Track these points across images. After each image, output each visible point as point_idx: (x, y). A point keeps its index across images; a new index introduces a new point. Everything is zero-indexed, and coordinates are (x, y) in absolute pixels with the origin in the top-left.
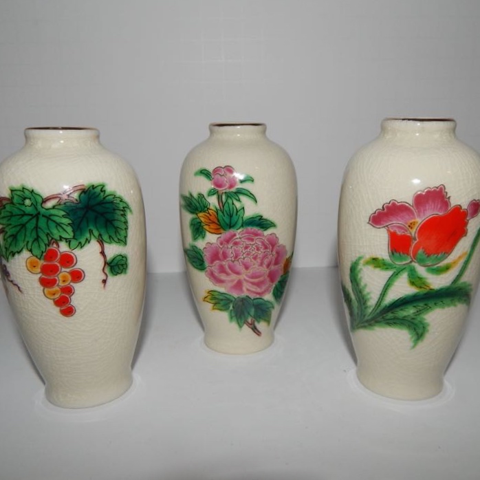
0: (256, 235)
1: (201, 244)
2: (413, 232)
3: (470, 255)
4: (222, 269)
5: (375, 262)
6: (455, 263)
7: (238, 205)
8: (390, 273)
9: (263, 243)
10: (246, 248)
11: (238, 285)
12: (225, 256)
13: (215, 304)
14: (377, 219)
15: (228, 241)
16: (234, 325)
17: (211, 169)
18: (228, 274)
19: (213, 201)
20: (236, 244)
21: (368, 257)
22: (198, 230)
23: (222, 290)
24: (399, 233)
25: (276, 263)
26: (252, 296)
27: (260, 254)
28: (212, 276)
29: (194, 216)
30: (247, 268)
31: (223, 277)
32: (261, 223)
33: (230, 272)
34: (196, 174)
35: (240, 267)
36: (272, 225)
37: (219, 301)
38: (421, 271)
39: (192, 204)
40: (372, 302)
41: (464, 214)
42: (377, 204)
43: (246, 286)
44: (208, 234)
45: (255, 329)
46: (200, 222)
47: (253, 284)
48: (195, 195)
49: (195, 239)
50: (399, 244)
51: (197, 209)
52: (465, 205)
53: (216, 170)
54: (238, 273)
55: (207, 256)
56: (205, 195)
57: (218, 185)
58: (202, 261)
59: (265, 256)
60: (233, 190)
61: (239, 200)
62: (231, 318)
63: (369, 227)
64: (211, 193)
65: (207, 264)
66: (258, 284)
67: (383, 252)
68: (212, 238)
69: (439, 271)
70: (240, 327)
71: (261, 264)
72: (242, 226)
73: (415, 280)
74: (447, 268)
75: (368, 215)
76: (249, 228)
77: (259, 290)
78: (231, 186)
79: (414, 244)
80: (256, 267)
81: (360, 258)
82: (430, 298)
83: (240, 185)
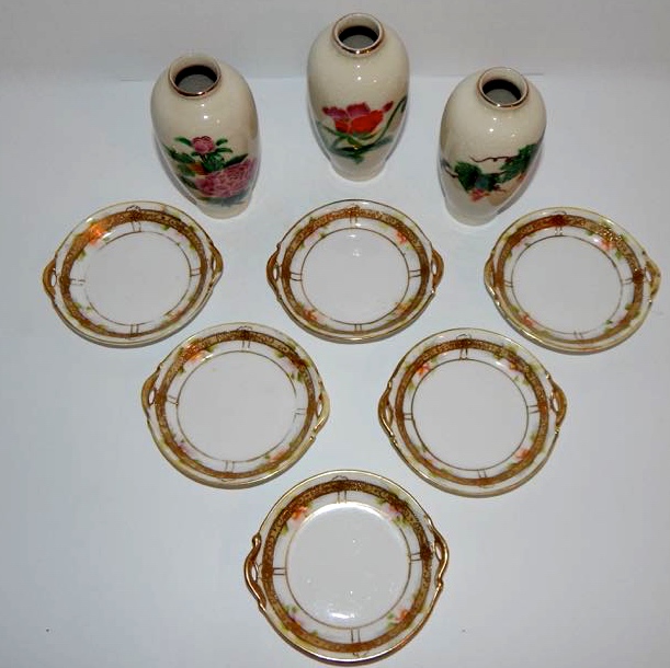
0: (235, 167)
1: (191, 178)
2: (349, 123)
3: (387, 127)
5: (329, 129)
6: (376, 133)
8: (338, 137)
12: (213, 184)
15: (214, 177)
17: (191, 139)
19: (197, 159)
20: (220, 177)
34: (176, 140)
38: (355, 138)
41: (380, 112)
44: (196, 175)
46: (189, 168)
48: (179, 154)
52: (380, 109)
54: (225, 189)
55: (197, 184)
56: (189, 155)
57: (202, 150)
60: (213, 151)
61: (219, 155)
64: (195, 154)
65: (198, 187)
68: (200, 177)
69: (365, 138)
72: (224, 167)
76: (230, 167)
78: (211, 149)
83: (217, 147)
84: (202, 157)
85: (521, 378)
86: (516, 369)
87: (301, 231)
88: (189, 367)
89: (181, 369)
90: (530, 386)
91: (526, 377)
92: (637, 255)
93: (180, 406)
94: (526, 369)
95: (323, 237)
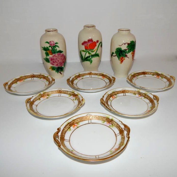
0: (60, 54)
1: (48, 57)
2: (88, 46)
3: (98, 49)
4: (53, 62)
5: (83, 51)
6: (95, 50)
7: (55, 49)
8: (85, 52)
9: (61, 56)
10: (58, 57)
11: (57, 65)
12: (54, 59)
13: (52, 69)
14: (83, 44)
15: (54, 56)
16: (57, 73)
17: (49, 42)
18: (55, 63)
19: (50, 48)
20: (56, 56)
21: (82, 50)
22: (47, 54)
23: (54, 66)
24: (86, 46)
25: (64, 59)
26: (60, 67)
27: (61, 58)
28: (51, 63)
29: (46, 52)
30: (58, 61)
31: (54, 63)
32: (60, 52)
33: (55, 62)
34: (45, 43)
35: (57, 61)
36: (63, 52)
37: (53, 69)
38: (90, 52)
39: (45, 49)
40: (84, 57)
41: (96, 43)
42: (83, 41)
43: (59, 65)
44: (50, 55)
45: (61, 73)
46: (48, 53)
47: (60, 64)
48: (46, 47)
49: (47, 56)
50: (86, 48)
51: (47, 50)
52: (96, 41)
53: (50, 42)
54: (57, 62)
55: (50, 60)
56: (48, 47)
57: (51, 45)
58: (49, 61)
59: (62, 58)
60: (54, 46)
61: (56, 48)
62: (56, 72)
63: (82, 45)
64: (50, 47)
65: (50, 61)
66: (61, 64)
67: (84, 49)
68: (51, 56)
69: (92, 52)
70: (58, 73)
71: (61, 60)
72: (57, 53)
73: (89, 53)
74: (94, 51)
75: (82, 43)
76: (58, 53)
77: (61, 65)
78: (54, 45)
79: (88, 48)
80: (60, 61)
81: (81, 50)
82: (93, 56)
83: (55, 45)
84: (51, 48)
85: (143, 97)
86: (141, 96)
87: (77, 76)
88: (42, 99)
89: (39, 99)
90: (146, 99)
91: (144, 97)
92: (167, 76)
93: (37, 107)
94: (144, 95)
95: (82, 79)
